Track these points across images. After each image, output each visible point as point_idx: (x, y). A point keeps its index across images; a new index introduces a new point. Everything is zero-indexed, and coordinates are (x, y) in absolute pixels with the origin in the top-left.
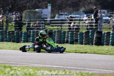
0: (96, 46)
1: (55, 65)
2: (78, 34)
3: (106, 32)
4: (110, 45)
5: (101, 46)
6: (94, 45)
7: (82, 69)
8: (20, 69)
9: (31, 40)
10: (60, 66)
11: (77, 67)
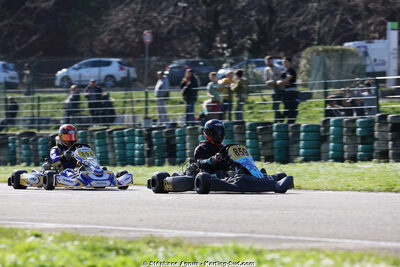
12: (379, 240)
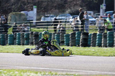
0: (83, 47)
1: (41, 67)
2: (64, 36)
3: (93, 33)
4: (96, 46)
5: (87, 47)
6: (80, 47)
7: (69, 70)
8: (5, 72)
9: (17, 42)
10: (46, 68)
11: (64, 69)
12: (31, 67)
